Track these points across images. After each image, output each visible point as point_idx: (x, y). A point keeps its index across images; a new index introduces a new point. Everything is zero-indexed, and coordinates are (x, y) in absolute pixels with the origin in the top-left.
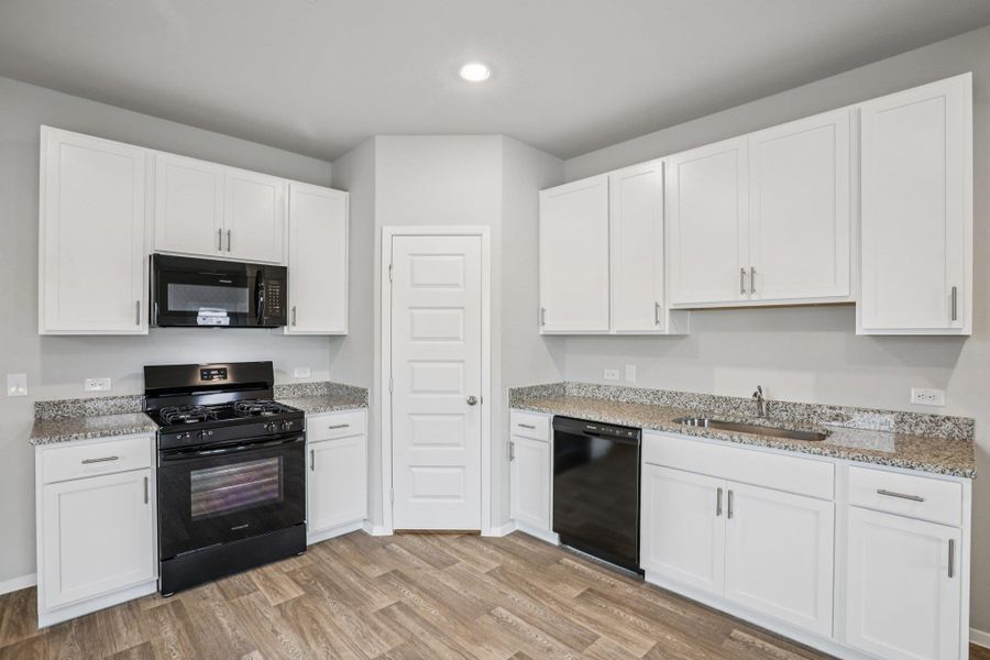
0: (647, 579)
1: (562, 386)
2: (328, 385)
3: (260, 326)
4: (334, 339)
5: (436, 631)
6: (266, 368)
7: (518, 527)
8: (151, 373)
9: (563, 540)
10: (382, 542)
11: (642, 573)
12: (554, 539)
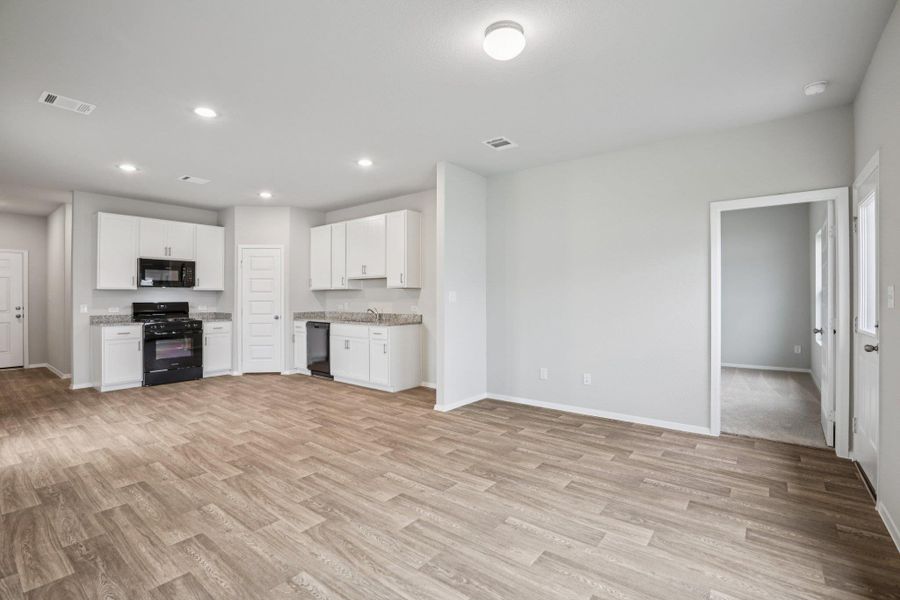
6: (186, 305)
8: (136, 306)
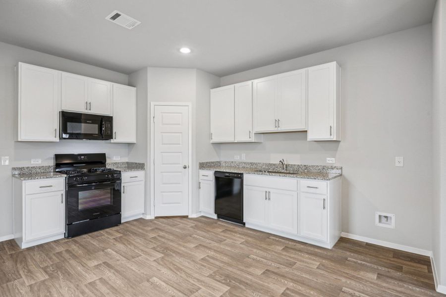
0: (247, 226)
1: (219, 162)
2: (128, 163)
3: (102, 139)
4: (130, 145)
5: (172, 241)
7: (202, 214)
9: (218, 217)
10: (151, 221)
11: (244, 224)
12: (215, 217)
